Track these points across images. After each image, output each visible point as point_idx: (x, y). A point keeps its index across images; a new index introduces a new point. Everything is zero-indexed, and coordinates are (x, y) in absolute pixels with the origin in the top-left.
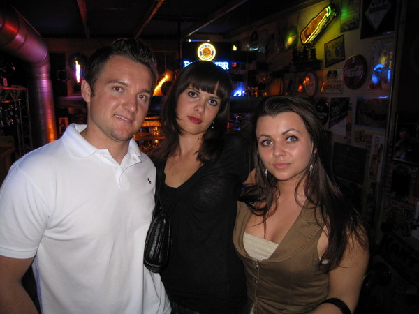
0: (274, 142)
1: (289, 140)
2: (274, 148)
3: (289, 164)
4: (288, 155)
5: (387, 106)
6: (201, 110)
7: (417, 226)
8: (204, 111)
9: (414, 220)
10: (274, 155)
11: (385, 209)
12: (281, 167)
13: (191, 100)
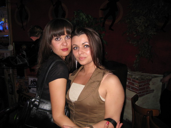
0: (79, 48)
1: (85, 47)
2: (79, 50)
3: (85, 58)
4: (85, 54)
5: (9, 39)
6: (65, 44)
7: (31, 87)
8: (67, 44)
9: (29, 85)
10: (79, 54)
11: (17, 84)
12: (82, 59)
13: (58, 42)
